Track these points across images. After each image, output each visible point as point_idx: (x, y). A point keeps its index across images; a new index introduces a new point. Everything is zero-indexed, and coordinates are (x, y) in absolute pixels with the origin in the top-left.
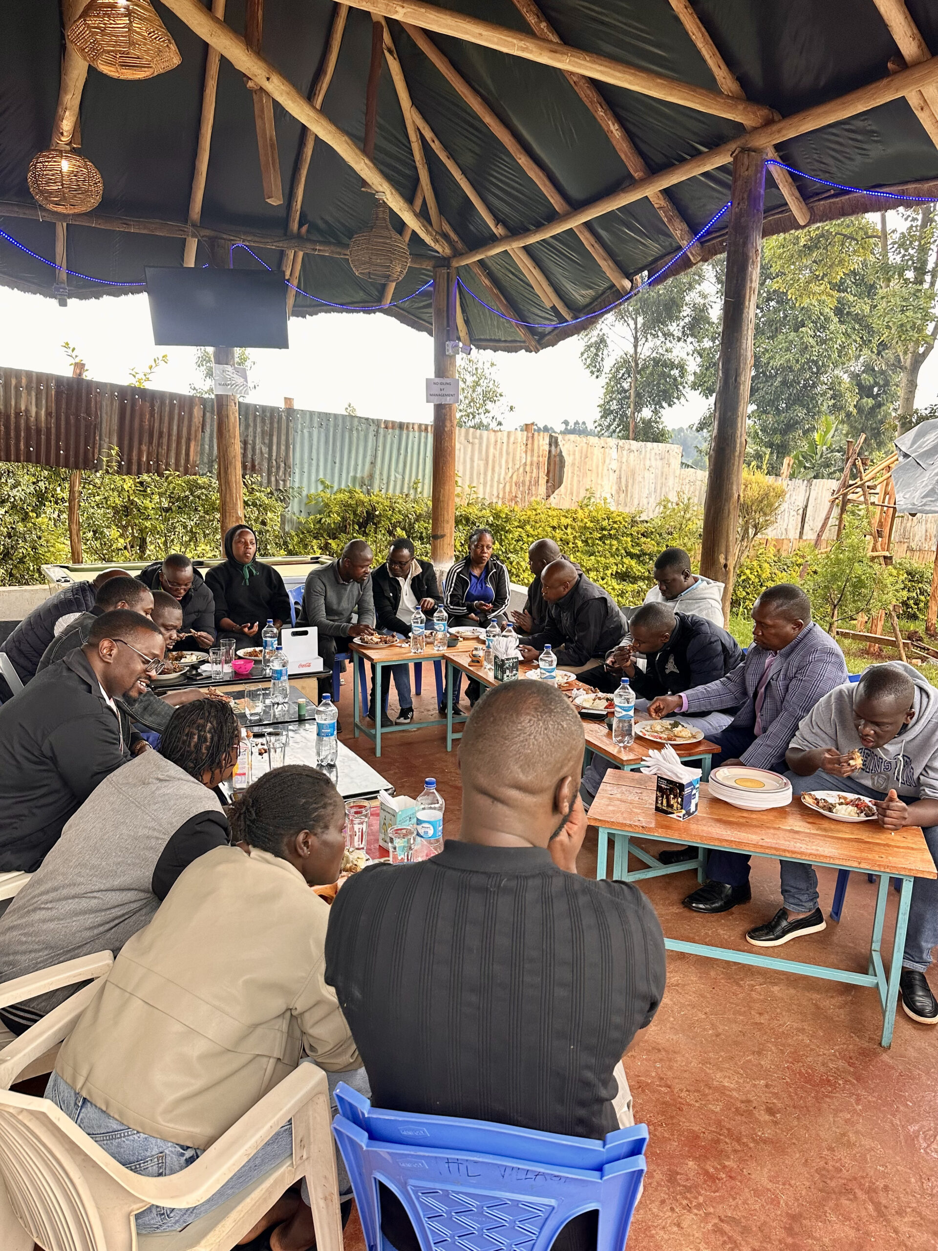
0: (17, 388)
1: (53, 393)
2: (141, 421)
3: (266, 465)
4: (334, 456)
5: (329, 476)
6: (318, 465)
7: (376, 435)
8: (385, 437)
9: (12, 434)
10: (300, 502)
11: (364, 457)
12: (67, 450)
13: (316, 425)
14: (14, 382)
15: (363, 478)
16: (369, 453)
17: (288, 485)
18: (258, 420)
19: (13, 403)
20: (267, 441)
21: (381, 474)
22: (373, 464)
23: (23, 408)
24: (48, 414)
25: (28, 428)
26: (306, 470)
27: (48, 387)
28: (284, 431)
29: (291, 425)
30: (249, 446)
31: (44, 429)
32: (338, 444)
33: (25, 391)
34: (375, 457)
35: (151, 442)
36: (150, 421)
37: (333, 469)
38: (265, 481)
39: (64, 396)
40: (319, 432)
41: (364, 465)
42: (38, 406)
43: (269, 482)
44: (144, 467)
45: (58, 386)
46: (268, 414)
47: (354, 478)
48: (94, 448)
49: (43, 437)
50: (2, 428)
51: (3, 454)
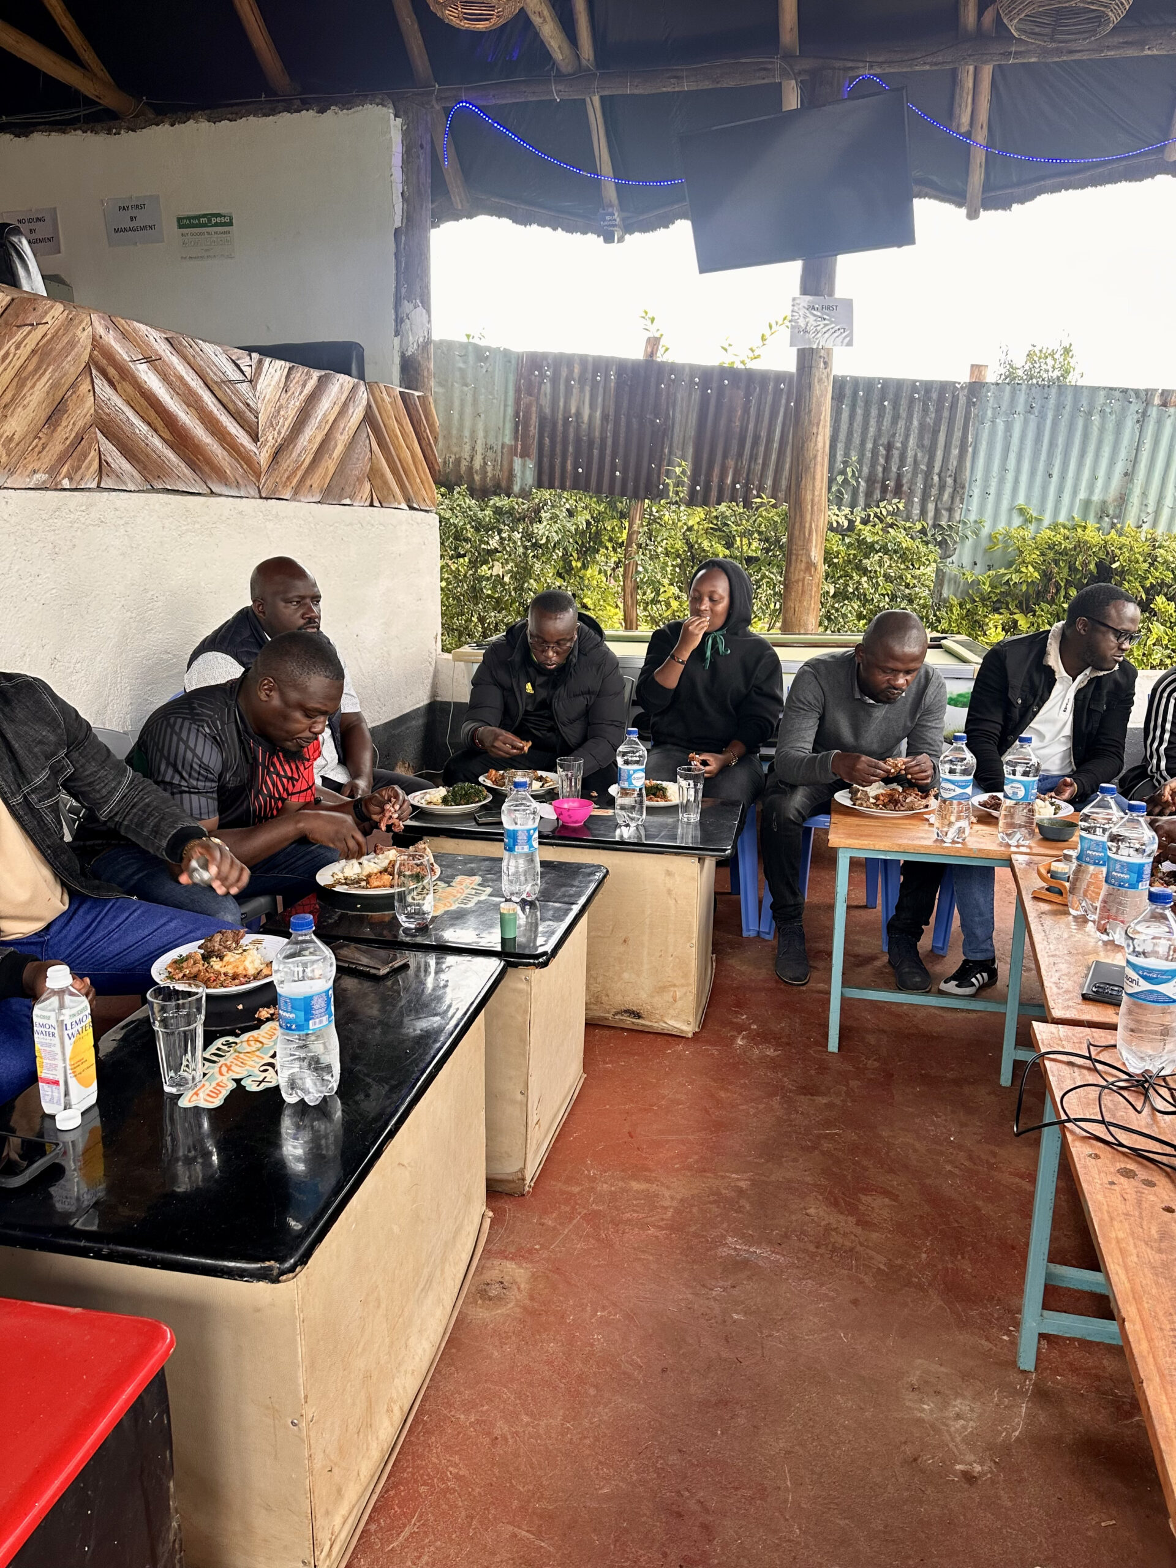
0: (568, 381)
1: (612, 384)
2: (730, 421)
3: (920, 485)
4: (1049, 463)
5: (1035, 501)
6: (1016, 481)
7: (1142, 419)
8: (1159, 422)
9: (558, 449)
10: (975, 547)
11: (1112, 463)
12: (625, 472)
14: (564, 373)
15: (1104, 502)
16: (1123, 454)
17: (957, 517)
18: (917, 407)
19: (561, 404)
20: (927, 442)
21: (1144, 494)
22: (1129, 476)
23: (573, 411)
24: (605, 417)
25: (578, 440)
26: (992, 490)
27: (607, 376)
28: (959, 424)
29: (974, 411)
30: (896, 453)
31: (598, 441)
32: (1061, 441)
33: (577, 386)
34: (1135, 462)
35: (740, 455)
36: (742, 421)
37: (1045, 488)
38: (916, 511)
39: (627, 389)
40: (1026, 422)
41: (1109, 478)
42: (592, 407)
43: (923, 512)
44: (727, 493)
45: (619, 375)
46: (934, 396)
47: (1087, 503)
48: (659, 466)
49: (596, 452)
50: (547, 440)
51: (545, 478)
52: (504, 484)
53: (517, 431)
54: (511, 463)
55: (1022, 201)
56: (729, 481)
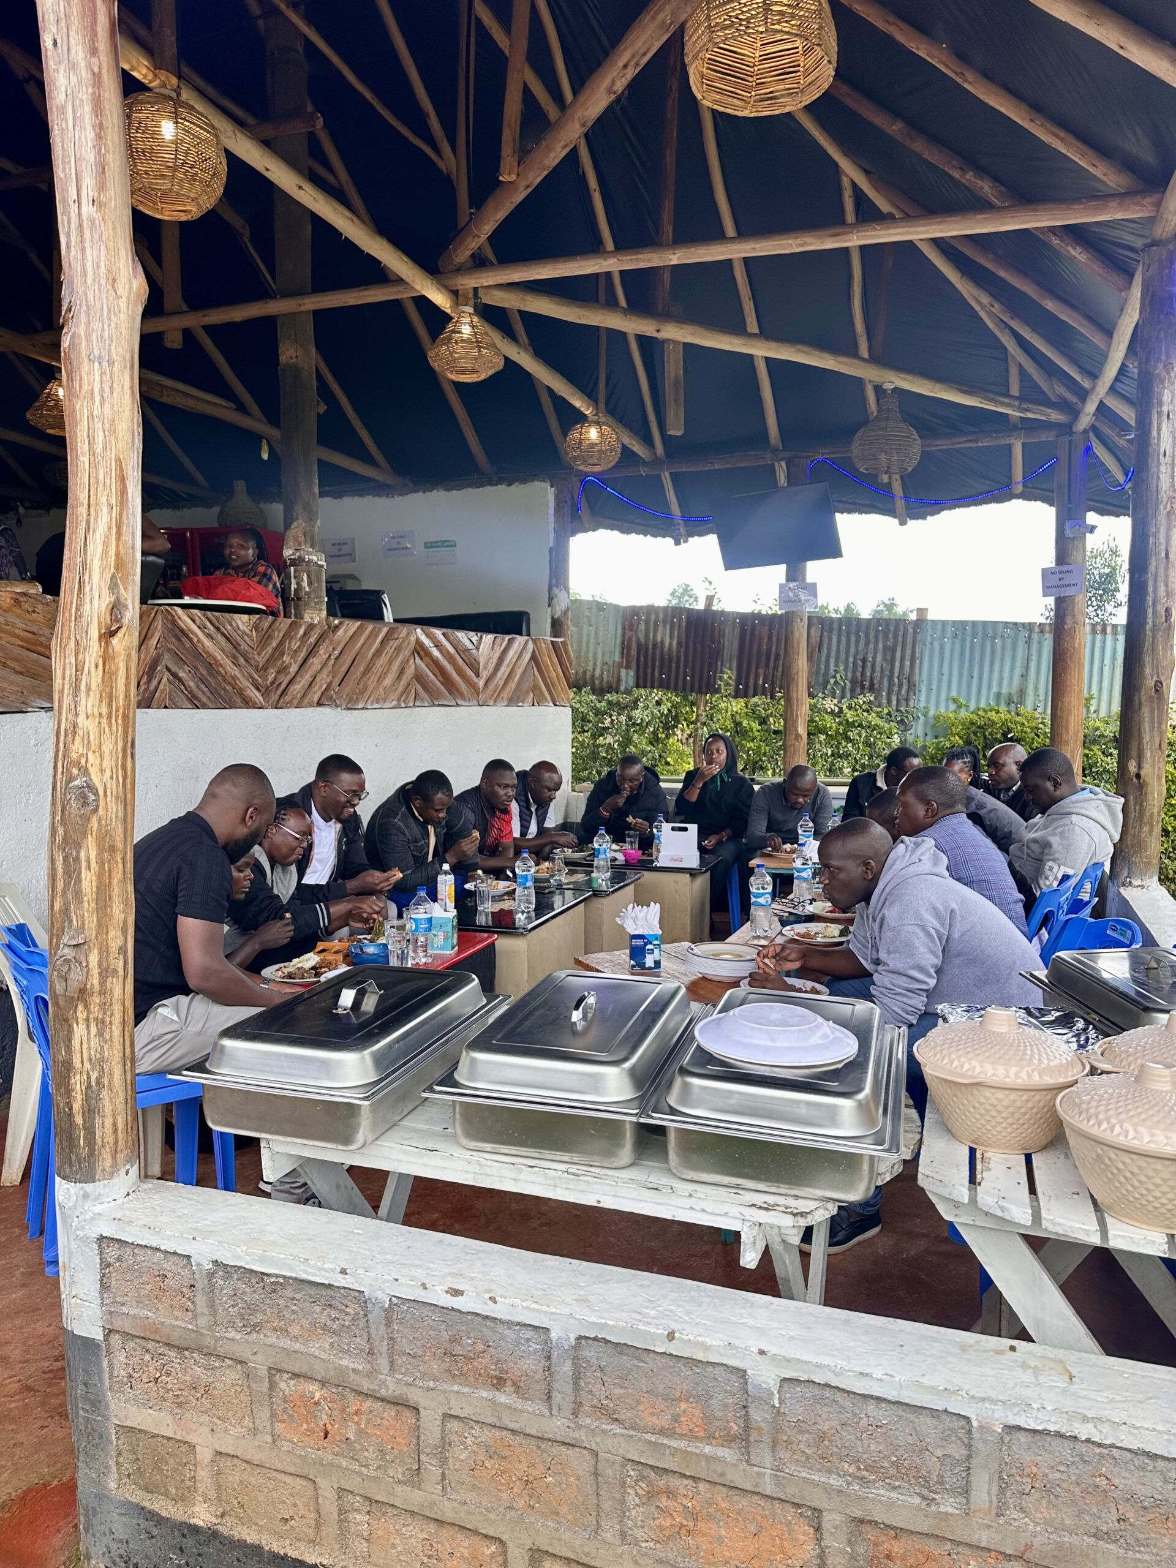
0: (655, 622)
1: (684, 624)
2: (760, 645)
3: (886, 684)
4: (971, 670)
5: (964, 694)
6: (950, 681)
7: (1029, 642)
8: (1040, 643)
9: (649, 663)
10: (926, 723)
11: (1012, 669)
12: (692, 677)
13: (949, 635)
14: (653, 618)
15: (1010, 694)
16: (1019, 663)
17: (912, 704)
18: (881, 636)
19: (651, 636)
20: (889, 657)
21: (1036, 688)
22: (1024, 676)
23: (659, 639)
24: (679, 644)
25: (662, 656)
26: (934, 687)
27: (680, 619)
28: (909, 646)
29: (919, 637)
30: (869, 664)
31: (675, 657)
32: (977, 656)
33: (661, 625)
34: (1027, 668)
35: (767, 666)
36: (767, 644)
37: (969, 686)
38: (884, 701)
39: (693, 627)
40: (953, 644)
41: (1011, 678)
42: (671, 637)
43: (889, 702)
44: (760, 690)
45: (688, 618)
46: (892, 628)
47: (998, 695)
48: (715, 673)
49: (674, 665)
50: (642, 658)
51: (641, 683)
52: (614, 686)
53: (623, 653)
54: (619, 672)
55: (932, 515)
56: (761, 682)
